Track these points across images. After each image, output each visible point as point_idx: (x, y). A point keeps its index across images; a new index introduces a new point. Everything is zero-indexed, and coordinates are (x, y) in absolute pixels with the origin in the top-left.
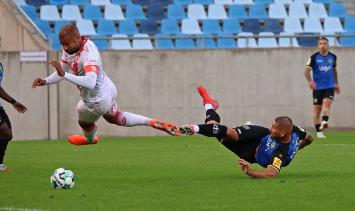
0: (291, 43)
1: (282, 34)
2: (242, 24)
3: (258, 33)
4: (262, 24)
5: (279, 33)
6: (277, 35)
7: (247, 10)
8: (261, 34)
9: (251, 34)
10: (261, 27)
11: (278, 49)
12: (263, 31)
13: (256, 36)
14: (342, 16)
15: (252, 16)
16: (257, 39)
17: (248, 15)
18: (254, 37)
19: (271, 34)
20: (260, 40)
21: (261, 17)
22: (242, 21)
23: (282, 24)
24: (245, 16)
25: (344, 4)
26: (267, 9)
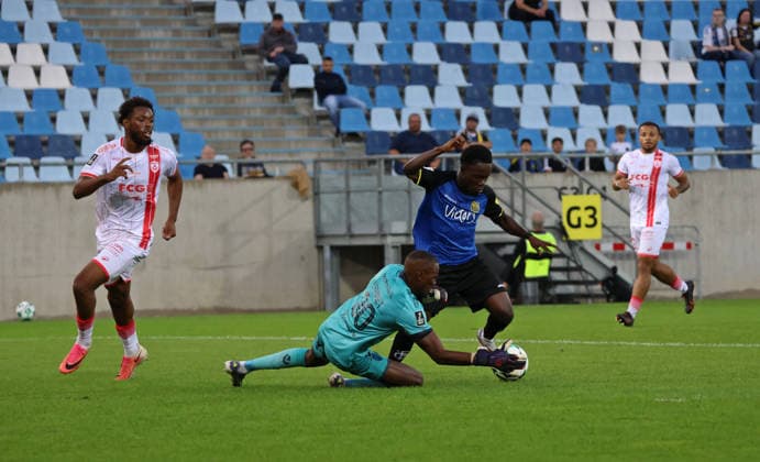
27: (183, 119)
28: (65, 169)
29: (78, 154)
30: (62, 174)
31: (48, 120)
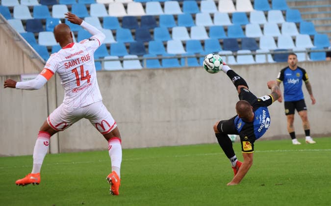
0: (267, 59)
1: (258, 51)
2: (221, 43)
3: (236, 51)
4: (240, 43)
5: (255, 50)
6: (254, 53)
7: (226, 30)
8: (239, 52)
9: (230, 52)
10: (239, 46)
11: (255, 65)
12: (241, 49)
13: (235, 54)
14: (312, 33)
15: (230, 36)
16: (235, 57)
17: (227, 35)
18: (233, 55)
19: (248, 52)
20: (238, 57)
21: (239, 37)
22: (222, 41)
23: (258, 42)
24: (224, 36)
25: (313, 22)
26: (244, 29)
27: (316, 27)
28: (251, 57)
29: (258, 48)
30: (249, 60)
31: (242, 30)
